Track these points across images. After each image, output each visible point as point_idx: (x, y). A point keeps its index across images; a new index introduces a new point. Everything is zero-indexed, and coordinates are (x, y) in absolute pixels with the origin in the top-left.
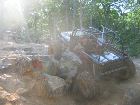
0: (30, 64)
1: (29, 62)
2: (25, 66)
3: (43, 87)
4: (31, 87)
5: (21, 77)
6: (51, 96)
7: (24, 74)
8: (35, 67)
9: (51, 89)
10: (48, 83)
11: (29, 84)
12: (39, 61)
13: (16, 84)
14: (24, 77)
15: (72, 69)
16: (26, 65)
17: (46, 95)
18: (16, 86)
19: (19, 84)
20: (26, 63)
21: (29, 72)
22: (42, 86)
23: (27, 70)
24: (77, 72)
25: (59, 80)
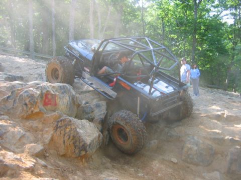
0: (37, 99)
1: (36, 96)
2: (27, 103)
3: (69, 139)
4: (47, 141)
5: (21, 124)
6: (83, 153)
7: (28, 118)
8: (45, 104)
9: (83, 143)
10: (78, 133)
11: (40, 136)
12: (52, 95)
13: (19, 137)
14: (27, 123)
15: (98, 106)
16: (29, 101)
17: (74, 152)
18: (20, 139)
19: (23, 136)
20: (30, 99)
21: (37, 114)
22: (66, 138)
23: (32, 111)
24: (107, 110)
25: (91, 126)
